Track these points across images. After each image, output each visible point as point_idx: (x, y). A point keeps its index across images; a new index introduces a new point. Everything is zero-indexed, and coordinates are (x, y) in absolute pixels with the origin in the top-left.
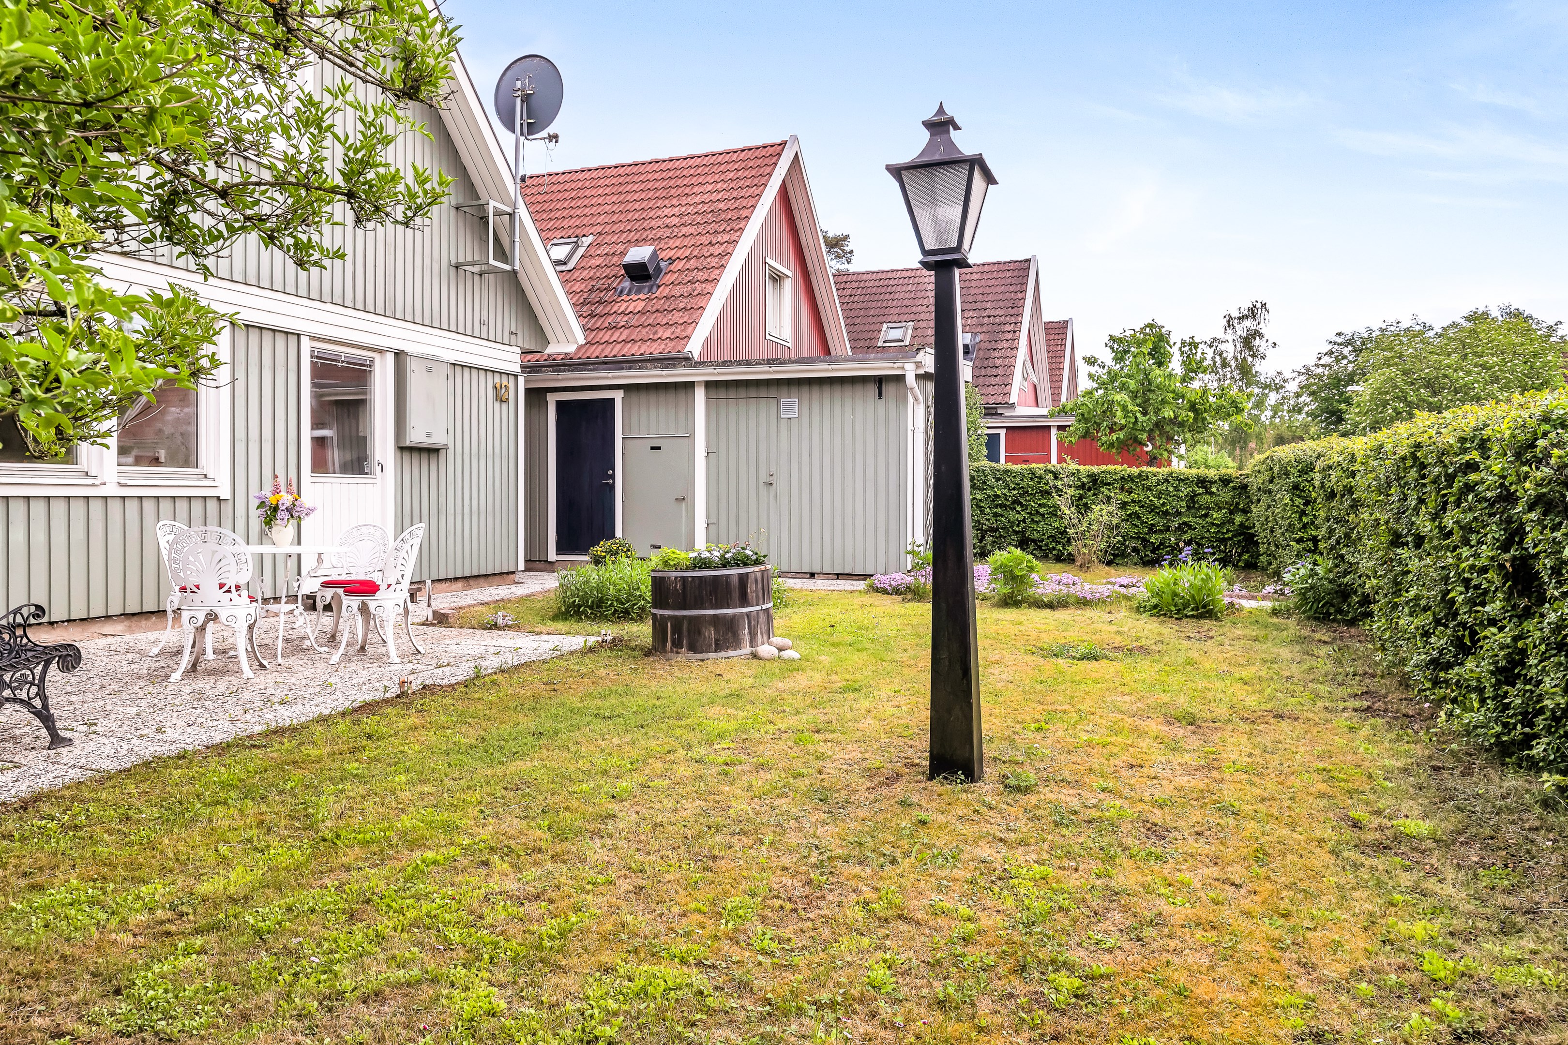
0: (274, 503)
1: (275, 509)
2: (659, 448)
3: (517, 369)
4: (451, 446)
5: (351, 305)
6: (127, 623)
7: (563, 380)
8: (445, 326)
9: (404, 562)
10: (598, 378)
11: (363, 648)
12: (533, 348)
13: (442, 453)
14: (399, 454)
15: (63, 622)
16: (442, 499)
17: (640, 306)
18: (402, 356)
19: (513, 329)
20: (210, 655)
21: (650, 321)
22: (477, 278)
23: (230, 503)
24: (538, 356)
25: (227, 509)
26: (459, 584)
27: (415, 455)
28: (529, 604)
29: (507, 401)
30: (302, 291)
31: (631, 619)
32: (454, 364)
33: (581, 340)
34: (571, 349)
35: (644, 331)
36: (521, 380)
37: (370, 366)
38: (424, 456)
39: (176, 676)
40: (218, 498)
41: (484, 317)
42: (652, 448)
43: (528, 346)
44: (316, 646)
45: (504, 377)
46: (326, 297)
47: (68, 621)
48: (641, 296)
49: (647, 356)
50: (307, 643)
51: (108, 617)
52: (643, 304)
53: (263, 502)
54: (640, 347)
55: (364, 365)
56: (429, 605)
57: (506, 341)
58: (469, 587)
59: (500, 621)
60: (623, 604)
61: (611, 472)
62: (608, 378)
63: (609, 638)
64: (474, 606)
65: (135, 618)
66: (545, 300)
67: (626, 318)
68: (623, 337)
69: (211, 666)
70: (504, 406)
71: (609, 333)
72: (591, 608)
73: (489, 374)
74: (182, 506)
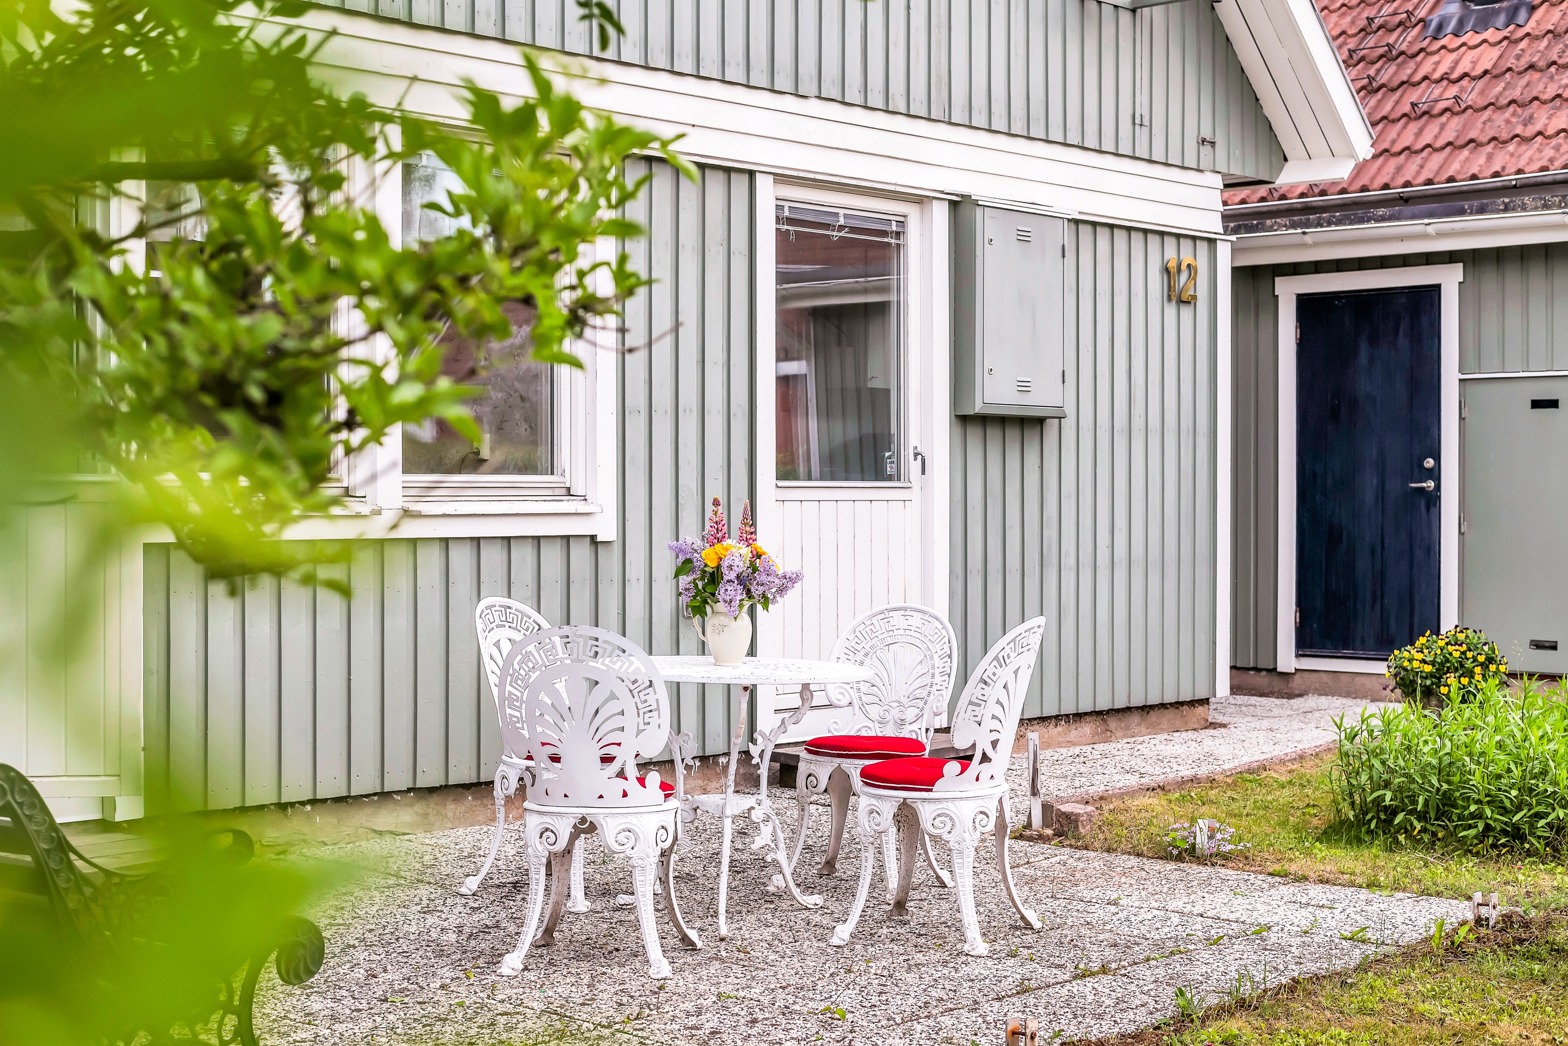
0: (712, 564)
1: (714, 578)
2: (1553, 404)
3: (1213, 224)
4: (1070, 410)
5: (859, 100)
6: (419, 807)
7: (1316, 245)
8: (1056, 134)
9: (998, 711)
10: (1402, 238)
11: (900, 905)
12: (1250, 173)
13: (1051, 427)
14: (958, 430)
15: (303, 803)
16: (1051, 533)
17: (1487, 58)
18: (964, 209)
19: (1206, 133)
20: (580, 903)
21: (1516, 93)
22: (1125, 18)
23: (617, 549)
24: (1262, 191)
25: (610, 562)
26: (1087, 729)
27: (994, 434)
28: (1260, 794)
29: (1190, 302)
30: (759, 77)
31: (1529, 854)
32: (1077, 222)
33: (1364, 149)
34: (1342, 171)
35: (1500, 119)
36: (1224, 251)
37: (898, 234)
38: (1012, 434)
39: (513, 962)
40: (593, 538)
41: (1142, 109)
42: (1537, 404)
43: (1238, 171)
44: (796, 891)
45: (1186, 245)
46: (808, 86)
47: (313, 802)
48: (1490, 34)
49: (1511, 178)
50: (778, 881)
51: (384, 795)
52: (1495, 52)
53: (688, 561)
54: (1490, 157)
55: (884, 233)
56: (1035, 792)
57: (1190, 162)
58: (1106, 736)
59: (1202, 841)
60: (1504, 811)
61: (1429, 463)
62: (1425, 236)
63: (1493, 915)
64: (1132, 793)
65: (435, 798)
66: (1278, 58)
67: (1453, 90)
68: (1449, 135)
69: (582, 929)
70: (1186, 312)
71: (1414, 127)
72: (1422, 816)
73: (1153, 240)
74: (523, 556)
